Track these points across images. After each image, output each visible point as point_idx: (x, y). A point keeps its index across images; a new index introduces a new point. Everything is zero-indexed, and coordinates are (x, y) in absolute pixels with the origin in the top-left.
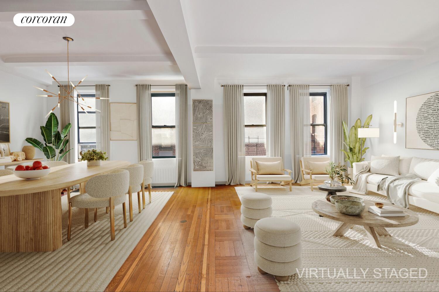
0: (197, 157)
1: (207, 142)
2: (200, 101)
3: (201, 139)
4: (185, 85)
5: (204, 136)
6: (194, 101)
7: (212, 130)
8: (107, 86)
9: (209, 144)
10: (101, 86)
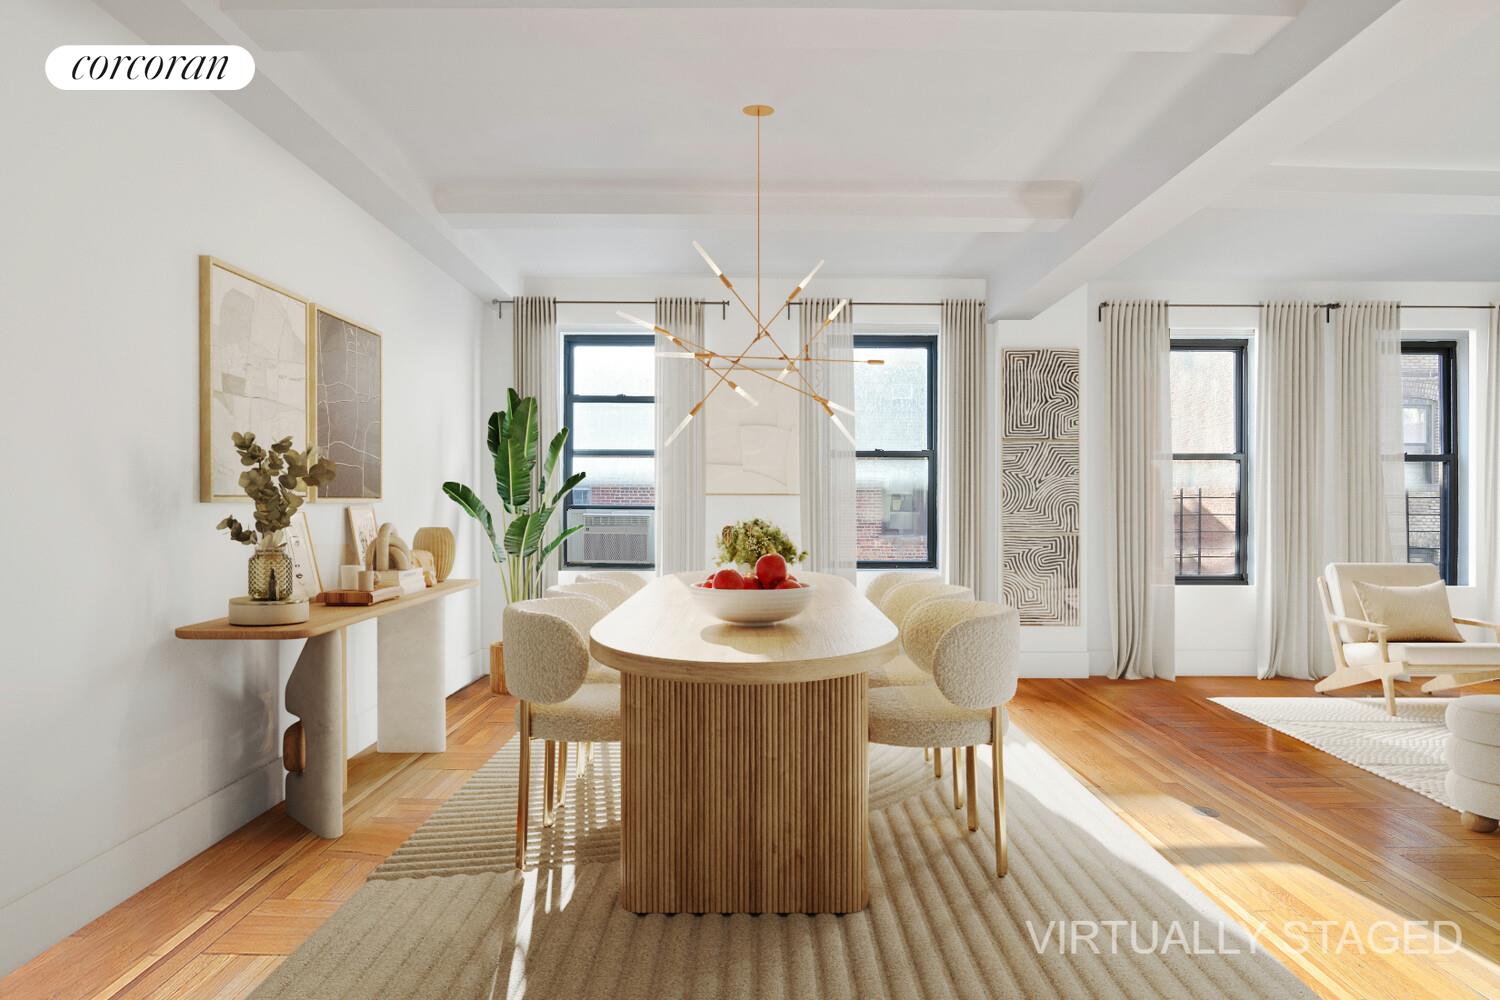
0: (1016, 572)
1: (1055, 512)
2: (1031, 357)
3: (1032, 501)
4: (980, 305)
5: (1044, 490)
6: (1009, 356)
7: (1076, 468)
8: (697, 303)
9: (1066, 520)
10: (678, 302)
